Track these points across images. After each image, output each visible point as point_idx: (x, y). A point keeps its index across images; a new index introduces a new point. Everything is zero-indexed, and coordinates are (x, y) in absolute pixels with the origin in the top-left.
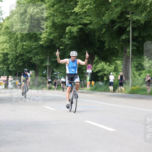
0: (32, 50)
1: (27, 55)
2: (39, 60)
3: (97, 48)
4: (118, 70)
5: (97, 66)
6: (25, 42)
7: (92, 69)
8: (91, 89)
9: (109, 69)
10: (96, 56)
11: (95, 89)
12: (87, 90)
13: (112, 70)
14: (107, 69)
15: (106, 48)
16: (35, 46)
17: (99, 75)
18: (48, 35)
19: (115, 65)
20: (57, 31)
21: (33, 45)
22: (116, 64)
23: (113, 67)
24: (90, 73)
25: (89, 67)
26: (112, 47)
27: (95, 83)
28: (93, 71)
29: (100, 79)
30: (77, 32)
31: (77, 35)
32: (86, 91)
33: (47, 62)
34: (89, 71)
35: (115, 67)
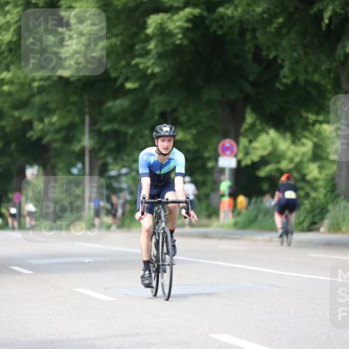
0: (33, 95)
1: (13, 116)
2: (58, 131)
3: (253, 84)
4: (325, 155)
5: (255, 144)
6: (8, 70)
7: (236, 156)
8: (236, 224)
9: (296, 154)
10: (248, 111)
11: (251, 223)
12: (223, 226)
13: (304, 154)
14: (290, 154)
15: (281, 83)
16: (42, 83)
17: (263, 173)
19: (315, 140)
20: (115, 31)
21: (34, 80)
22: (319, 134)
23: (307, 146)
24: (231, 170)
25: (228, 149)
26: (302, 78)
27: (249, 203)
28: (239, 162)
29: (265, 186)
30: (185, 31)
31: (185, 42)
32: (218, 230)
33: (83, 134)
34: (227, 162)
35: (316, 146)
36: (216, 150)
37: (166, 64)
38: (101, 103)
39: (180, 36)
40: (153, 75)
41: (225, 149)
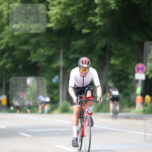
7: (145, 73)
8: (144, 111)
12: (137, 112)
18: (63, 10)
24: (142, 81)
25: (140, 69)
28: (147, 77)
30: (117, 2)
31: (117, 8)
33: (59, 59)
34: (140, 76)
36: (134, 69)
37: (106, 21)
38: (69, 42)
39: (114, 5)
40: (99, 26)
41: (139, 69)
